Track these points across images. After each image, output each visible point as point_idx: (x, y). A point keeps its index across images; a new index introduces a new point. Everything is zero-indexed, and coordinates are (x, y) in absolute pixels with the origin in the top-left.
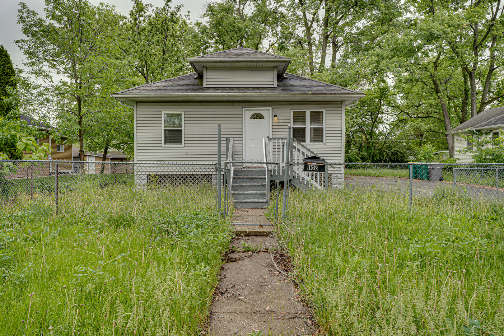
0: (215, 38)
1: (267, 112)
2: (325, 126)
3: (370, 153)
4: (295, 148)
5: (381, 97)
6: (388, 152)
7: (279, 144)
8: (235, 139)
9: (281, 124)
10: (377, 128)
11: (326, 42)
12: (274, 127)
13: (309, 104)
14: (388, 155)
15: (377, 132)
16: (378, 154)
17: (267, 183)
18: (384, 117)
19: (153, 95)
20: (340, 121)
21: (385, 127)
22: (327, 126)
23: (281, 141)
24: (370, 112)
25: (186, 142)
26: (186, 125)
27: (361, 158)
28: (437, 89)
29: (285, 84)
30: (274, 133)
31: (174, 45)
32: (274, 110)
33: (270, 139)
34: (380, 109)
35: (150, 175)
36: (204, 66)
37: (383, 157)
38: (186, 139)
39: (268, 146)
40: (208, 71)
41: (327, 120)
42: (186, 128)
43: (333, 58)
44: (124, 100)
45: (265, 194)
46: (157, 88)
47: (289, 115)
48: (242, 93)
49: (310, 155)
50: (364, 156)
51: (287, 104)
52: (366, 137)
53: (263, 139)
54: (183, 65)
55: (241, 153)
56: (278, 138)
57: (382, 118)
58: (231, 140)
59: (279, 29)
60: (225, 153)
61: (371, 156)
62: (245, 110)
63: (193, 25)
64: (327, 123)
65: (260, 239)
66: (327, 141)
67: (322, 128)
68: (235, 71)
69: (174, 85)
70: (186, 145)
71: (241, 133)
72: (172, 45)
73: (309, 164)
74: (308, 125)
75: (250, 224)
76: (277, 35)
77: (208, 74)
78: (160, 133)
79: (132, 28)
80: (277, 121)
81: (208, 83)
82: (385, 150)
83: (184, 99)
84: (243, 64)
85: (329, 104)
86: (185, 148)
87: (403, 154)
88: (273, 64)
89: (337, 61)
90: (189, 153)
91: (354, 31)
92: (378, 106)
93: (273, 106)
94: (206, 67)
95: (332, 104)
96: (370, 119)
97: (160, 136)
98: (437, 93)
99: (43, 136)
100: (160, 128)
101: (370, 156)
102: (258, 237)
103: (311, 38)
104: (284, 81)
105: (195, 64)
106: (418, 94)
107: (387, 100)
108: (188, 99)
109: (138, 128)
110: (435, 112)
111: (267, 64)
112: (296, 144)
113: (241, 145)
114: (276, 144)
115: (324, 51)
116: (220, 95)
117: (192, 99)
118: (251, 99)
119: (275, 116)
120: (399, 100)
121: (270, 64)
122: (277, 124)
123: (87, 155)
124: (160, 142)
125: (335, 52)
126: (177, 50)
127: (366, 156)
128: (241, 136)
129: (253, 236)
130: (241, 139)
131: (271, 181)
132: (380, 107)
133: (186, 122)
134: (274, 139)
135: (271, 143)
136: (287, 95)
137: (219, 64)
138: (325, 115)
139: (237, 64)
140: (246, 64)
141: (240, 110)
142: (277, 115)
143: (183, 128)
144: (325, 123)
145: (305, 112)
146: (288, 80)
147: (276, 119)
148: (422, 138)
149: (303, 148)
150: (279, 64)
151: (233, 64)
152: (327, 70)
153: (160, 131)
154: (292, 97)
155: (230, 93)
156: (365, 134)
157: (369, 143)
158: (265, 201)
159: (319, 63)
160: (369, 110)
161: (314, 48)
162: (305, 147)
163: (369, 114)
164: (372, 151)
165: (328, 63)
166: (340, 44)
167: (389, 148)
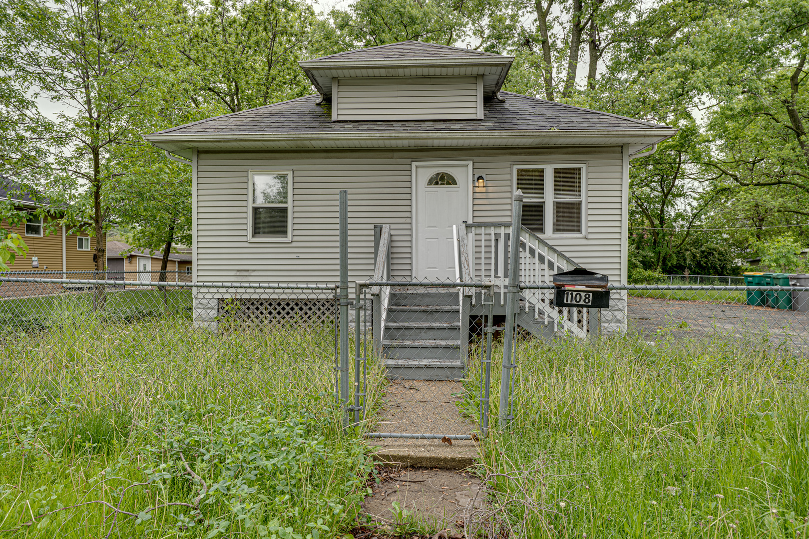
0: (365, 38)
1: (463, 171)
2: (586, 199)
3: (660, 253)
4: (523, 245)
5: (682, 145)
6: (694, 250)
7: (488, 237)
8: (393, 226)
9: (491, 195)
10: (672, 205)
11: (578, 41)
12: (477, 202)
13: (551, 153)
14: (695, 257)
15: (673, 214)
16: (674, 255)
17: (462, 322)
18: (687, 184)
19: (229, 136)
20: (618, 187)
21: (689, 204)
22: (590, 200)
23: (492, 231)
24: (659, 174)
25: (296, 233)
26: (296, 197)
27: (641, 262)
28: (798, 128)
29: (501, 113)
30: (476, 214)
31: (288, 52)
32: (477, 165)
33: (468, 227)
34: (678, 170)
35: (223, 300)
36: (333, 78)
37: (685, 260)
38: (296, 227)
39: (465, 241)
40: (341, 88)
41: (590, 187)
42: (296, 203)
43: (590, 71)
44: (172, 147)
45: (458, 348)
46: (239, 123)
47: (508, 177)
48: (411, 130)
49: (566, 268)
50: (648, 258)
51: (504, 154)
52: (652, 223)
53: (454, 227)
54: (305, 88)
55: (409, 256)
56: (487, 225)
57: (683, 186)
58: (386, 229)
59: (485, 21)
60: (373, 256)
61: (661, 258)
62: (417, 167)
63: (326, 17)
64: (590, 193)
65: (444, 478)
66: (590, 230)
67: (579, 204)
68: (396, 87)
69: (274, 118)
70: (296, 238)
71: (408, 214)
72: (286, 50)
73: (567, 288)
74: (549, 198)
75: (420, 435)
76: (482, 32)
77: (341, 94)
78: (244, 215)
79: (211, 20)
80: (484, 190)
81: (341, 112)
82: (688, 247)
83: (292, 144)
84: (413, 71)
85: (595, 152)
86: (294, 244)
87: (723, 255)
88: (475, 71)
89: (598, 77)
90: (301, 256)
91: (633, 19)
92: (675, 163)
93: (475, 159)
94: (337, 80)
95: (600, 152)
96: (659, 189)
97: (244, 221)
98: (798, 135)
99: (20, 220)
100: (244, 203)
101: (659, 258)
102: (440, 472)
103: (549, 34)
104: (499, 107)
105: (314, 72)
106: (754, 140)
107: (694, 152)
108: (299, 143)
109: (201, 204)
110: (794, 173)
111: (463, 71)
112: (525, 238)
113: (408, 238)
114: (483, 237)
115: (574, 57)
116: (365, 135)
117: (307, 143)
118: (429, 143)
119: (480, 178)
120: (716, 152)
121: (469, 71)
122: (484, 195)
123: (136, 256)
124: (244, 233)
125: (594, 59)
126: (295, 61)
127: (651, 257)
128: (408, 220)
129: (426, 468)
130: (408, 226)
131: (473, 317)
132: (679, 164)
133: (296, 191)
134: (479, 225)
135: (470, 235)
136: (504, 134)
137: (364, 72)
138: (587, 175)
139: (401, 72)
140: (420, 71)
141: (408, 167)
142: (484, 176)
143: (289, 205)
144: (586, 193)
145: (542, 170)
146: (506, 105)
147: (481, 185)
148: (760, 226)
149: (541, 246)
150: (488, 69)
151: (392, 72)
152: (580, 93)
153: (244, 209)
154: (516, 137)
155: (385, 130)
156: (649, 217)
157: (658, 234)
158: (458, 363)
159: (563, 81)
160: (657, 172)
161: (553, 54)
162: (546, 244)
163: (656, 179)
164: (663, 250)
165: (581, 81)
166: (603, 45)
167: (696, 243)
